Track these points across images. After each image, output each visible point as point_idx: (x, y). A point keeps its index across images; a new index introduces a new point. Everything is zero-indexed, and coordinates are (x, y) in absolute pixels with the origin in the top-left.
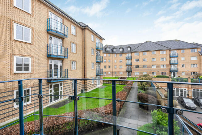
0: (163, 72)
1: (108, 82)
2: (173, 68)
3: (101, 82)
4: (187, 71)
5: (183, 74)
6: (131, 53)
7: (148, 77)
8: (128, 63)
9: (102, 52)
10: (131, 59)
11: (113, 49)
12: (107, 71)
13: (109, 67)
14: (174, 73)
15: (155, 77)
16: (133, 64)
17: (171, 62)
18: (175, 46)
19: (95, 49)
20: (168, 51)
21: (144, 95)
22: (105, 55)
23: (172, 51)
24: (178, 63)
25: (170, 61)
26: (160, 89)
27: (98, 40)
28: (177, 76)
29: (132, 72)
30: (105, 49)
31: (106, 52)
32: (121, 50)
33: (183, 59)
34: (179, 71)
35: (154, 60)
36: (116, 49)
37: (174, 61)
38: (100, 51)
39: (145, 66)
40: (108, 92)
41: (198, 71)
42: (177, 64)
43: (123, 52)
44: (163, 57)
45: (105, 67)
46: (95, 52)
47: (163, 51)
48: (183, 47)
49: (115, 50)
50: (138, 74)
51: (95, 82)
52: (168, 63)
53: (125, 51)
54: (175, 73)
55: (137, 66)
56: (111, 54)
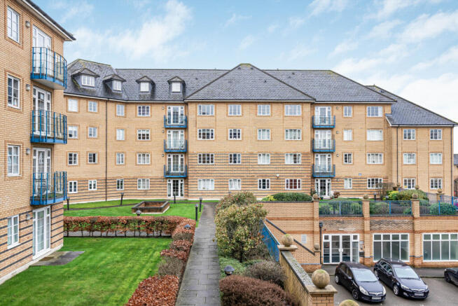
0: (293, 178)
1: (90, 230)
2: (322, 163)
3: (54, 227)
4: (356, 174)
5: (347, 185)
6: (186, 104)
7: (254, 206)
8: (171, 146)
9: (59, 93)
10: (186, 128)
11: (110, 80)
12: (83, 176)
13: (93, 158)
14: (323, 182)
15: (271, 201)
16: (190, 150)
17: (316, 143)
18: (327, 91)
19: (27, 80)
20: (307, 108)
21: (246, 286)
22: (73, 105)
23: (319, 108)
24: (334, 149)
25: (313, 141)
26: (293, 250)
27: (41, 39)
28: (332, 193)
29: (186, 178)
30: (75, 77)
31: (77, 92)
32: (145, 87)
33: (347, 136)
34: (337, 175)
35: (265, 136)
36: (123, 81)
37: (325, 142)
38: (51, 90)
39: (234, 158)
40: (93, 280)
41: (384, 174)
42: (332, 153)
43: (152, 99)
44: (293, 128)
45: (71, 158)
46: (26, 94)
47: (293, 106)
48: (348, 99)
49: (117, 86)
50: (211, 186)
51: (25, 239)
52: (308, 149)
53: (161, 93)
54: (327, 182)
55: (206, 158)
56: (102, 105)
